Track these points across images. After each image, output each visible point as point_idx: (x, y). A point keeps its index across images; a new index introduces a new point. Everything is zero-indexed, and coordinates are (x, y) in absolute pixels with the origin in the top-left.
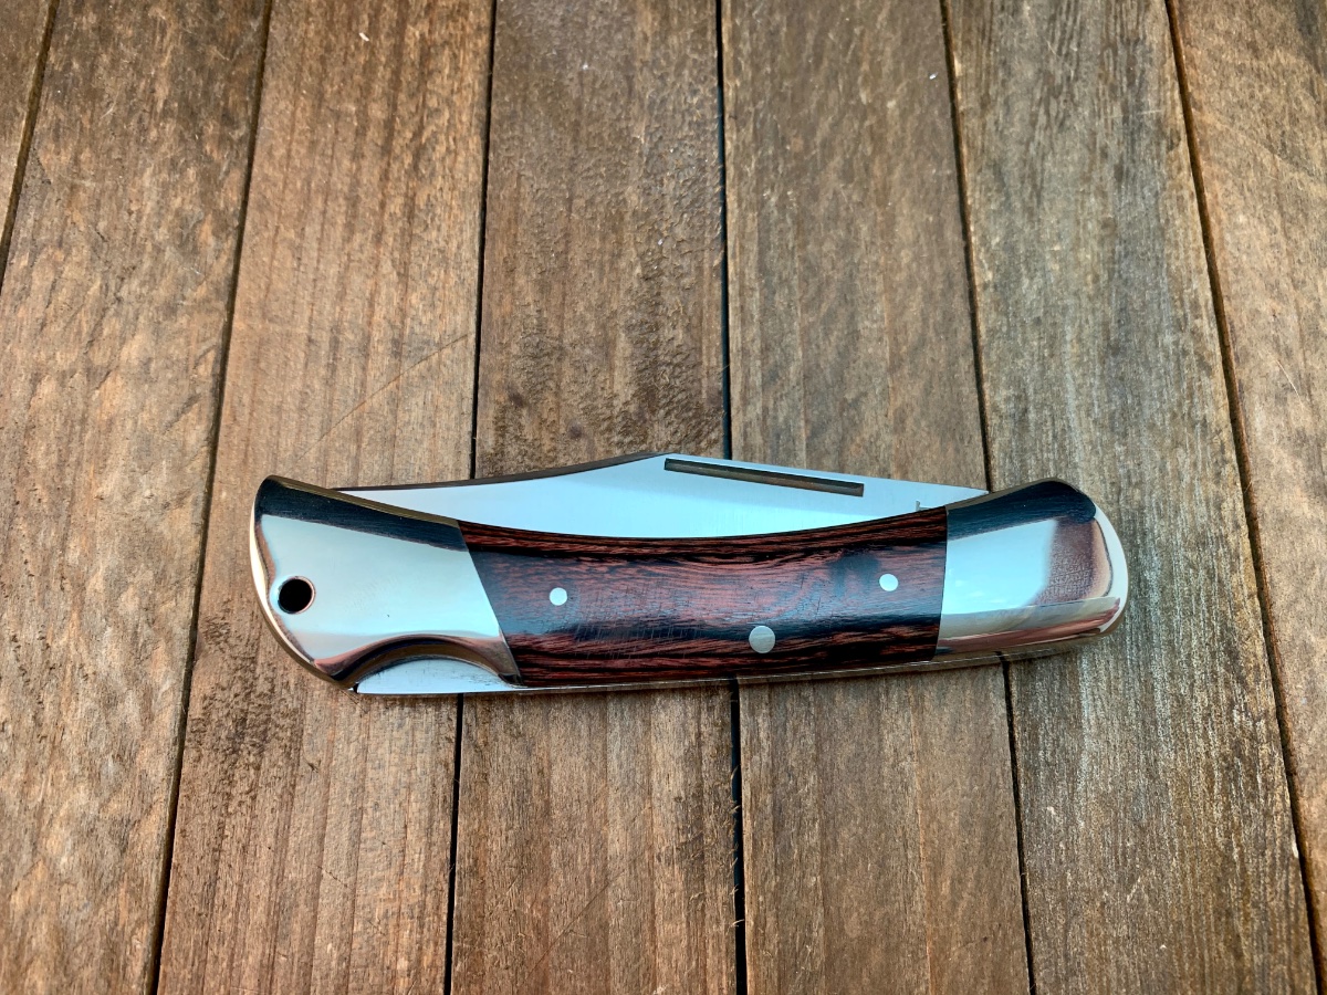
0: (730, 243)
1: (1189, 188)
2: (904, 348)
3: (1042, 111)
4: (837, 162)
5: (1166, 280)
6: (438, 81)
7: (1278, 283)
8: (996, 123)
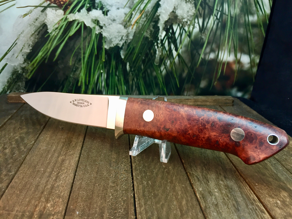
0: (135, 191)
1: (242, 179)
2: (183, 212)
3: (204, 168)
4: (160, 176)
5: (245, 195)
6: (65, 165)
7: (271, 195)
8: (194, 169)
